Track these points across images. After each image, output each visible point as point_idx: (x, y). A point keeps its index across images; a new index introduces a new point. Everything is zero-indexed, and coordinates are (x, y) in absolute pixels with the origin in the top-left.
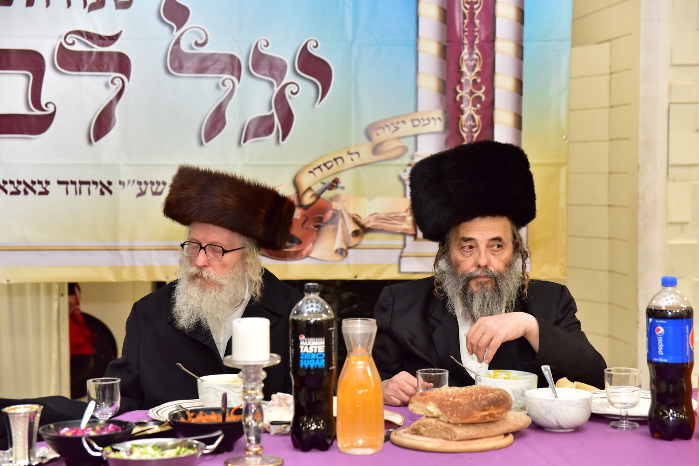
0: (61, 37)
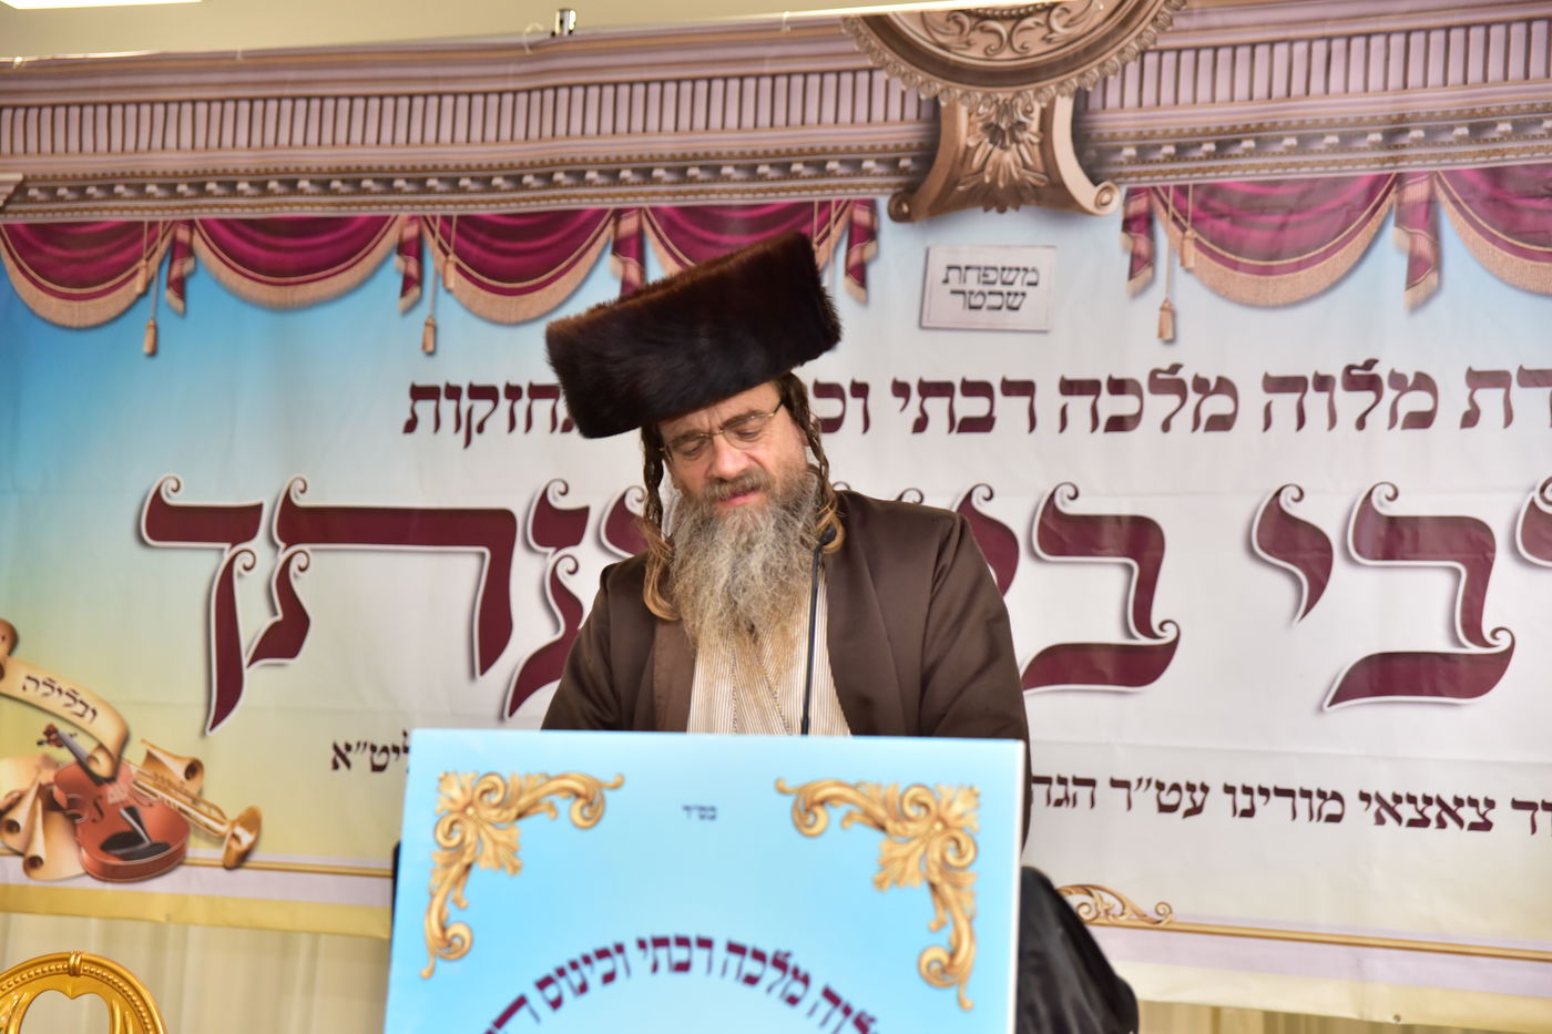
0: (1533, 489)
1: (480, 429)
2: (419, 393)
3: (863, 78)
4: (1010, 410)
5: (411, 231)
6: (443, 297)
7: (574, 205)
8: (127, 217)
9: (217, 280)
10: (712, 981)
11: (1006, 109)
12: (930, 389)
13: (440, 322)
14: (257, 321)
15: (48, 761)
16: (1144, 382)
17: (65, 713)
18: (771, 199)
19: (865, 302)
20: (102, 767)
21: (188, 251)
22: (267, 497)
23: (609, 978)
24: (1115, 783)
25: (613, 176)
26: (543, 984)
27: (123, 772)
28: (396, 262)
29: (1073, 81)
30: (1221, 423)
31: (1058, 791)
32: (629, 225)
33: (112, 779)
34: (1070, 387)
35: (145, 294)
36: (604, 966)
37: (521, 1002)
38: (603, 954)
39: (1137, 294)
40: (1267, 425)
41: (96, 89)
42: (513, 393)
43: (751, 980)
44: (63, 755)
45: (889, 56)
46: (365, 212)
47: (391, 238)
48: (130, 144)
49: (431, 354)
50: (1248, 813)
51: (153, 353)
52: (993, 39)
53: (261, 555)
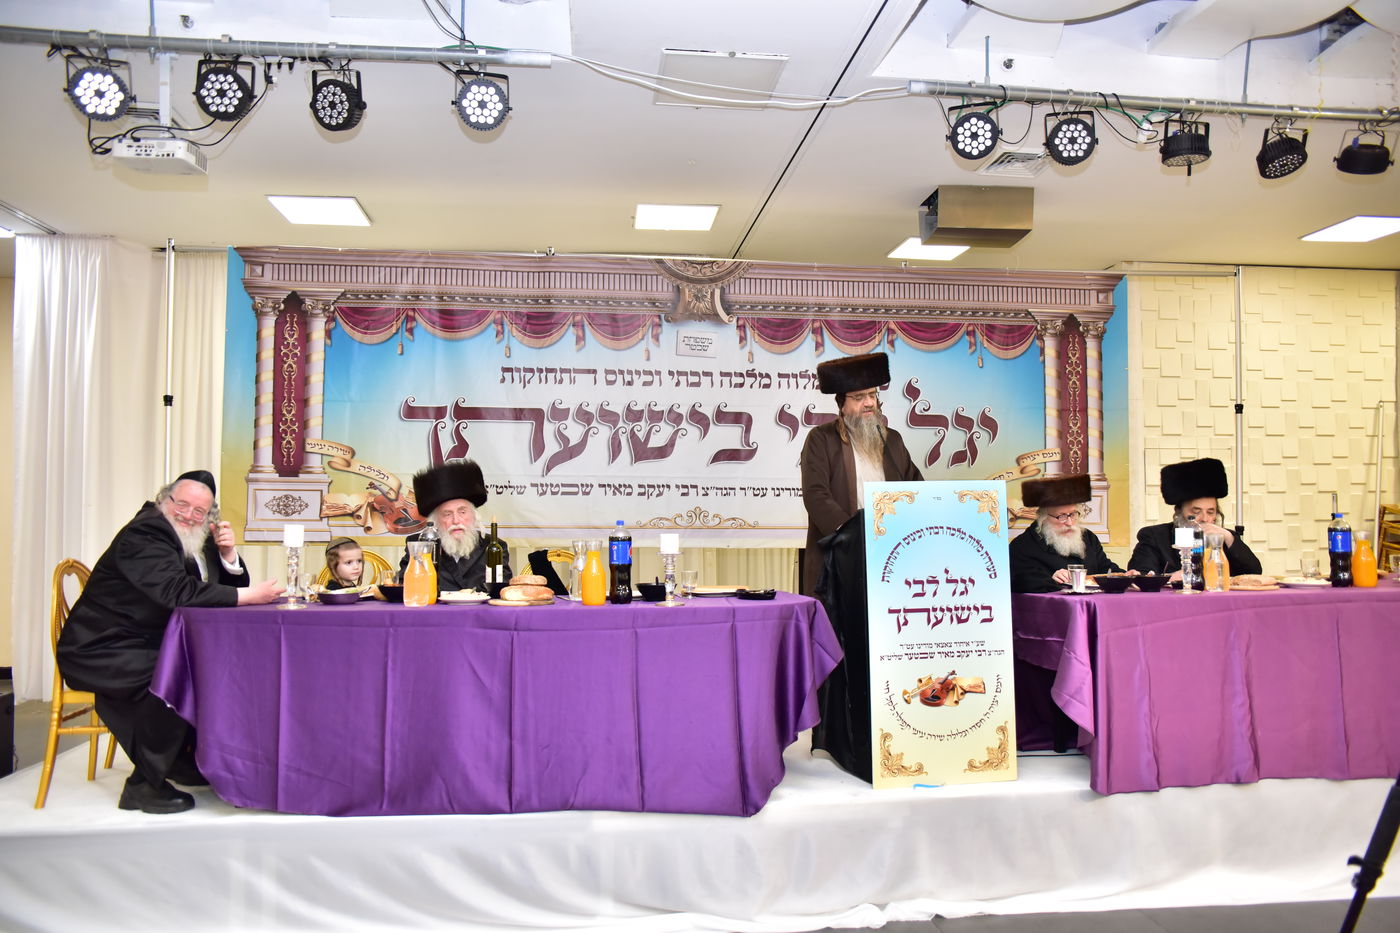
1: (529, 382)
2: (506, 370)
3: (655, 277)
4: (705, 380)
5: (499, 316)
6: (512, 339)
7: (558, 310)
8: (388, 306)
9: (426, 330)
10: (944, 536)
11: (700, 291)
12: (680, 373)
13: (511, 345)
14: (440, 345)
15: (371, 494)
16: (745, 373)
17: (377, 478)
18: (626, 312)
19: (659, 346)
20: (392, 496)
21: (413, 319)
22: (449, 405)
23: (920, 537)
24: (741, 489)
25: (572, 302)
26: (904, 539)
27: (400, 497)
28: (493, 325)
29: (720, 284)
30: (767, 386)
31: (724, 492)
32: (578, 318)
33: (396, 500)
34: (723, 374)
35: (396, 333)
36: (919, 534)
37: (900, 544)
38: (918, 532)
39: (742, 348)
40: (789, 387)
41: (374, 261)
42: (540, 371)
43: (953, 535)
44: (377, 492)
45: (663, 271)
46: (481, 309)
47: (491, 317)
48: (388, 281)
49: (509, 357)
50: (778, 495)
51: (402, 354)
52: (696, 270)
53: (449, 423)
